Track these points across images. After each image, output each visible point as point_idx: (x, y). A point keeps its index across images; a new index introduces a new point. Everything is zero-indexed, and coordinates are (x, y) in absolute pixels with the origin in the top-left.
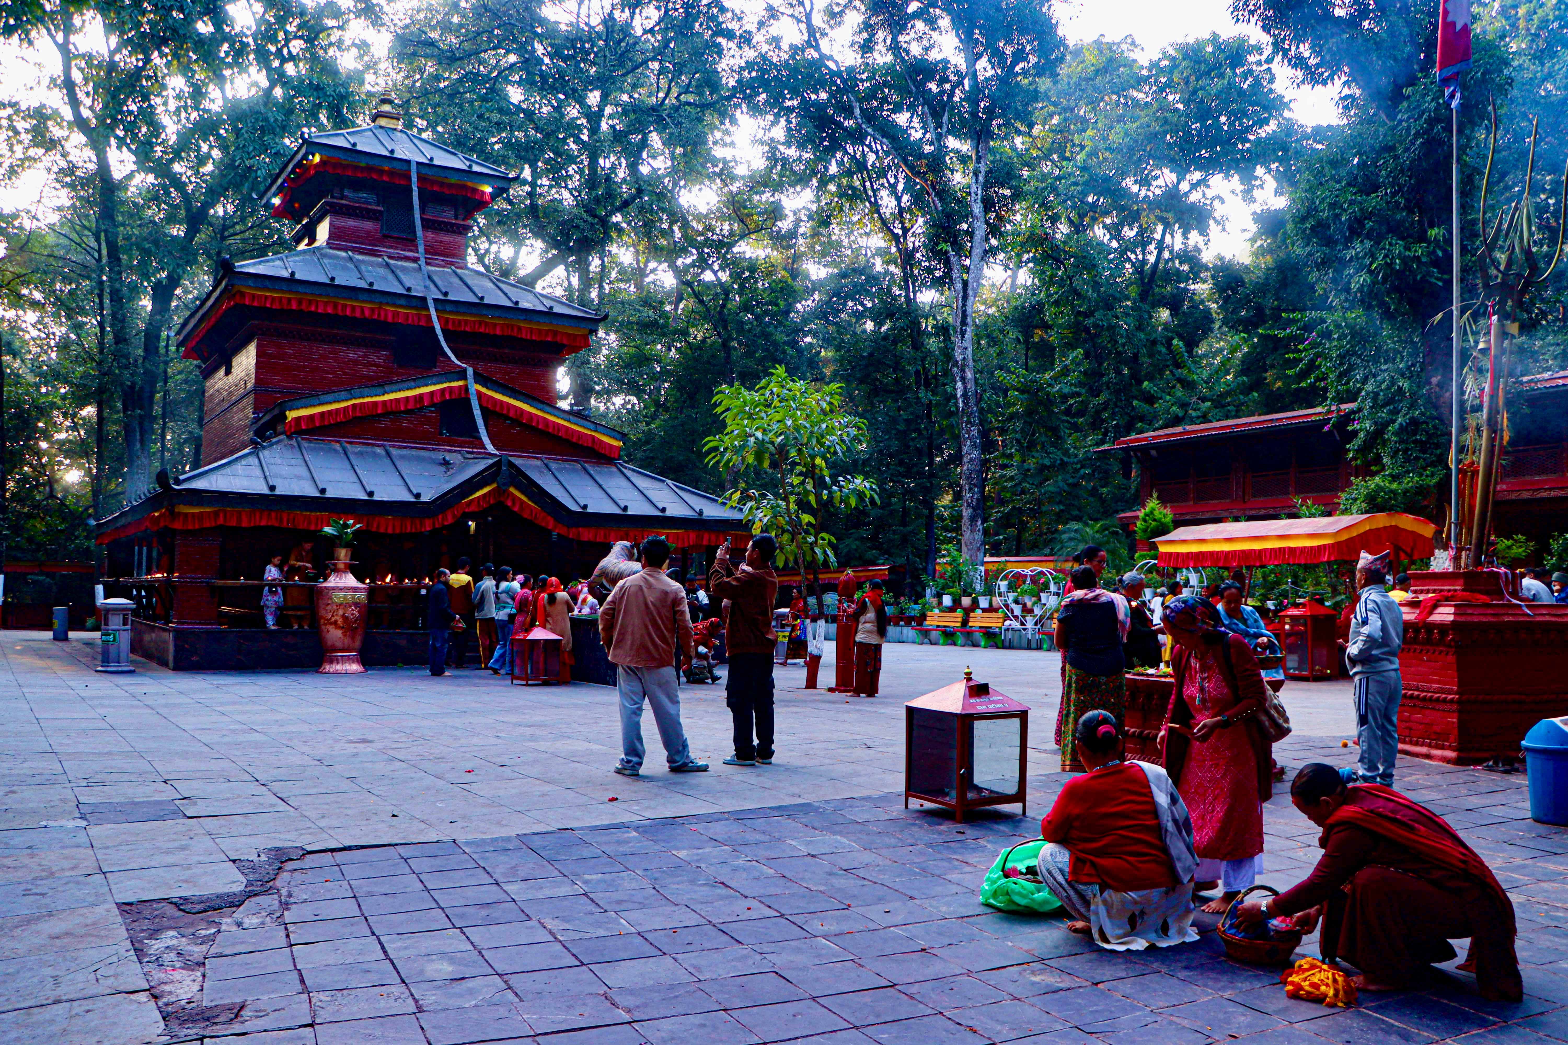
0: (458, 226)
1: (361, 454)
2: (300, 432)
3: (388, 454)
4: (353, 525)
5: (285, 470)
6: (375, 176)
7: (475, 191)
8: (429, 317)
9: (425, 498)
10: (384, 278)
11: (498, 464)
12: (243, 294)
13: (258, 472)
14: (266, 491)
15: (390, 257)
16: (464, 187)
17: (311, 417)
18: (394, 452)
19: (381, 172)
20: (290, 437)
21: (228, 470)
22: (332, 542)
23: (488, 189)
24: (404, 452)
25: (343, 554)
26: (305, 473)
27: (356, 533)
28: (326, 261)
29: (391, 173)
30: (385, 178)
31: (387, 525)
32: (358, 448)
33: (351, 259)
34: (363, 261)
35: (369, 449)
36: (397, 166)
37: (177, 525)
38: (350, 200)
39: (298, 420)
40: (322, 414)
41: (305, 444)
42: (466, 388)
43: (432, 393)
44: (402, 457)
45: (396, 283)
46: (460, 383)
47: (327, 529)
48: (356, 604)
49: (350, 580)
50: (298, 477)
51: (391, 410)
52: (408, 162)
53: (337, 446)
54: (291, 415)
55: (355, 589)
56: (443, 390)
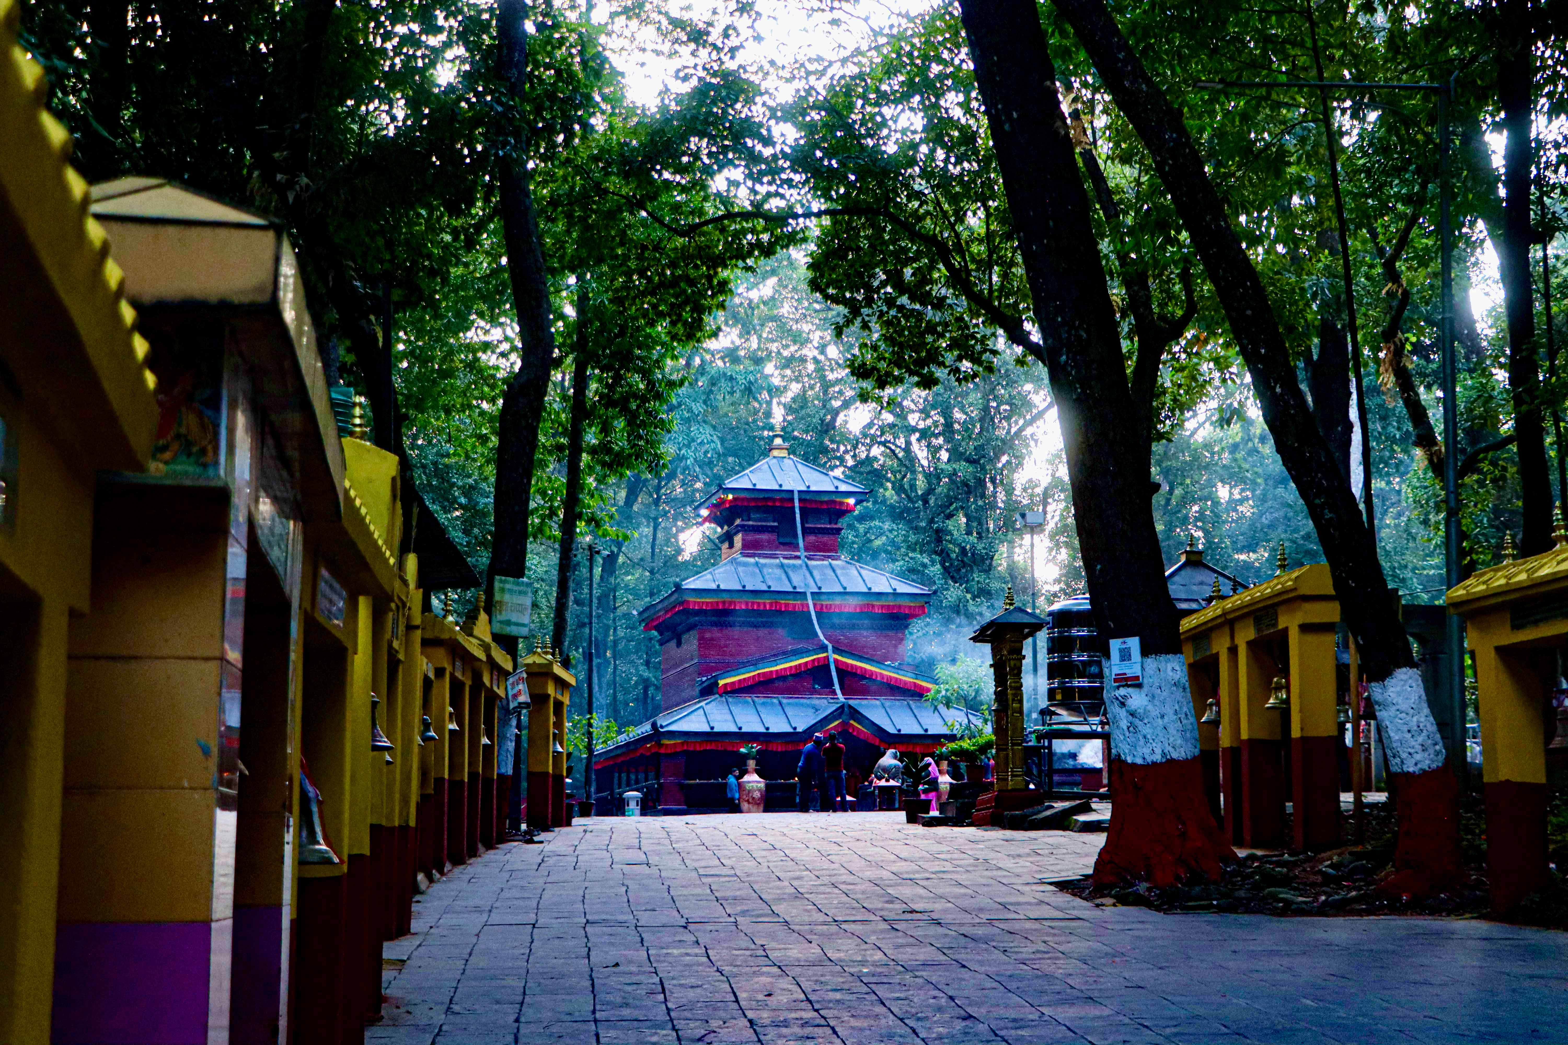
0: (832, 529)
1: (763, 704)
2: (727, 693)
3: (780, 704)
4: (756, 747)
5: (719, 717)
6: (770, 504)
7: (842, 503)
8: (808, 605)
9: (799, 730)
10: (780, 579)
11: (842, 707)
12: (688, 602)
13: (704, 719)
14: (709, 730)
15: (785, 558)
16: (834, 502)
17: (733, 683)
18: (784, 701)
19: (774, 500)
20: (721, 696)
21: (687, 718)
22: (746, 757)
23: (851, 501)
24: (791, 701)
25: (752, 764)
26: (730, 717)
27: (758, 751)
28: (740, 569)
29: (782, 500)
30: (778, 504)
31: (778, 747)
32: (763, 700)
33: (757, 564)
34: (765, 565)
35: (769, 700)
36: (783, 495)
37: (662, 751)
38: (755, 520)
39: (725, 685)
40: (740, 681)
41: (730, 700)
42: (827, 657)
43: (807, 663)
44: (789, 704)
45: (787, 582)
46: (824, 655)
47: (743, 750)
48: (760, 790)
49: (755, 777)
50: (726, 721)
51: (781, 676)
52: (792, 491)
53: (749, 700)
54: (721, 683)
55: (759, 782)
56: (813, 661)
